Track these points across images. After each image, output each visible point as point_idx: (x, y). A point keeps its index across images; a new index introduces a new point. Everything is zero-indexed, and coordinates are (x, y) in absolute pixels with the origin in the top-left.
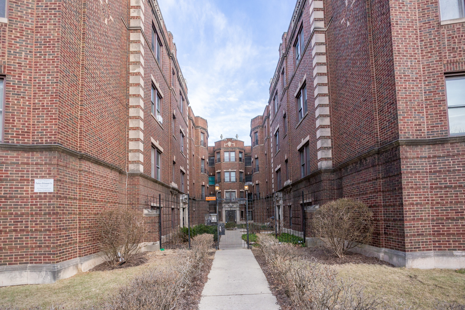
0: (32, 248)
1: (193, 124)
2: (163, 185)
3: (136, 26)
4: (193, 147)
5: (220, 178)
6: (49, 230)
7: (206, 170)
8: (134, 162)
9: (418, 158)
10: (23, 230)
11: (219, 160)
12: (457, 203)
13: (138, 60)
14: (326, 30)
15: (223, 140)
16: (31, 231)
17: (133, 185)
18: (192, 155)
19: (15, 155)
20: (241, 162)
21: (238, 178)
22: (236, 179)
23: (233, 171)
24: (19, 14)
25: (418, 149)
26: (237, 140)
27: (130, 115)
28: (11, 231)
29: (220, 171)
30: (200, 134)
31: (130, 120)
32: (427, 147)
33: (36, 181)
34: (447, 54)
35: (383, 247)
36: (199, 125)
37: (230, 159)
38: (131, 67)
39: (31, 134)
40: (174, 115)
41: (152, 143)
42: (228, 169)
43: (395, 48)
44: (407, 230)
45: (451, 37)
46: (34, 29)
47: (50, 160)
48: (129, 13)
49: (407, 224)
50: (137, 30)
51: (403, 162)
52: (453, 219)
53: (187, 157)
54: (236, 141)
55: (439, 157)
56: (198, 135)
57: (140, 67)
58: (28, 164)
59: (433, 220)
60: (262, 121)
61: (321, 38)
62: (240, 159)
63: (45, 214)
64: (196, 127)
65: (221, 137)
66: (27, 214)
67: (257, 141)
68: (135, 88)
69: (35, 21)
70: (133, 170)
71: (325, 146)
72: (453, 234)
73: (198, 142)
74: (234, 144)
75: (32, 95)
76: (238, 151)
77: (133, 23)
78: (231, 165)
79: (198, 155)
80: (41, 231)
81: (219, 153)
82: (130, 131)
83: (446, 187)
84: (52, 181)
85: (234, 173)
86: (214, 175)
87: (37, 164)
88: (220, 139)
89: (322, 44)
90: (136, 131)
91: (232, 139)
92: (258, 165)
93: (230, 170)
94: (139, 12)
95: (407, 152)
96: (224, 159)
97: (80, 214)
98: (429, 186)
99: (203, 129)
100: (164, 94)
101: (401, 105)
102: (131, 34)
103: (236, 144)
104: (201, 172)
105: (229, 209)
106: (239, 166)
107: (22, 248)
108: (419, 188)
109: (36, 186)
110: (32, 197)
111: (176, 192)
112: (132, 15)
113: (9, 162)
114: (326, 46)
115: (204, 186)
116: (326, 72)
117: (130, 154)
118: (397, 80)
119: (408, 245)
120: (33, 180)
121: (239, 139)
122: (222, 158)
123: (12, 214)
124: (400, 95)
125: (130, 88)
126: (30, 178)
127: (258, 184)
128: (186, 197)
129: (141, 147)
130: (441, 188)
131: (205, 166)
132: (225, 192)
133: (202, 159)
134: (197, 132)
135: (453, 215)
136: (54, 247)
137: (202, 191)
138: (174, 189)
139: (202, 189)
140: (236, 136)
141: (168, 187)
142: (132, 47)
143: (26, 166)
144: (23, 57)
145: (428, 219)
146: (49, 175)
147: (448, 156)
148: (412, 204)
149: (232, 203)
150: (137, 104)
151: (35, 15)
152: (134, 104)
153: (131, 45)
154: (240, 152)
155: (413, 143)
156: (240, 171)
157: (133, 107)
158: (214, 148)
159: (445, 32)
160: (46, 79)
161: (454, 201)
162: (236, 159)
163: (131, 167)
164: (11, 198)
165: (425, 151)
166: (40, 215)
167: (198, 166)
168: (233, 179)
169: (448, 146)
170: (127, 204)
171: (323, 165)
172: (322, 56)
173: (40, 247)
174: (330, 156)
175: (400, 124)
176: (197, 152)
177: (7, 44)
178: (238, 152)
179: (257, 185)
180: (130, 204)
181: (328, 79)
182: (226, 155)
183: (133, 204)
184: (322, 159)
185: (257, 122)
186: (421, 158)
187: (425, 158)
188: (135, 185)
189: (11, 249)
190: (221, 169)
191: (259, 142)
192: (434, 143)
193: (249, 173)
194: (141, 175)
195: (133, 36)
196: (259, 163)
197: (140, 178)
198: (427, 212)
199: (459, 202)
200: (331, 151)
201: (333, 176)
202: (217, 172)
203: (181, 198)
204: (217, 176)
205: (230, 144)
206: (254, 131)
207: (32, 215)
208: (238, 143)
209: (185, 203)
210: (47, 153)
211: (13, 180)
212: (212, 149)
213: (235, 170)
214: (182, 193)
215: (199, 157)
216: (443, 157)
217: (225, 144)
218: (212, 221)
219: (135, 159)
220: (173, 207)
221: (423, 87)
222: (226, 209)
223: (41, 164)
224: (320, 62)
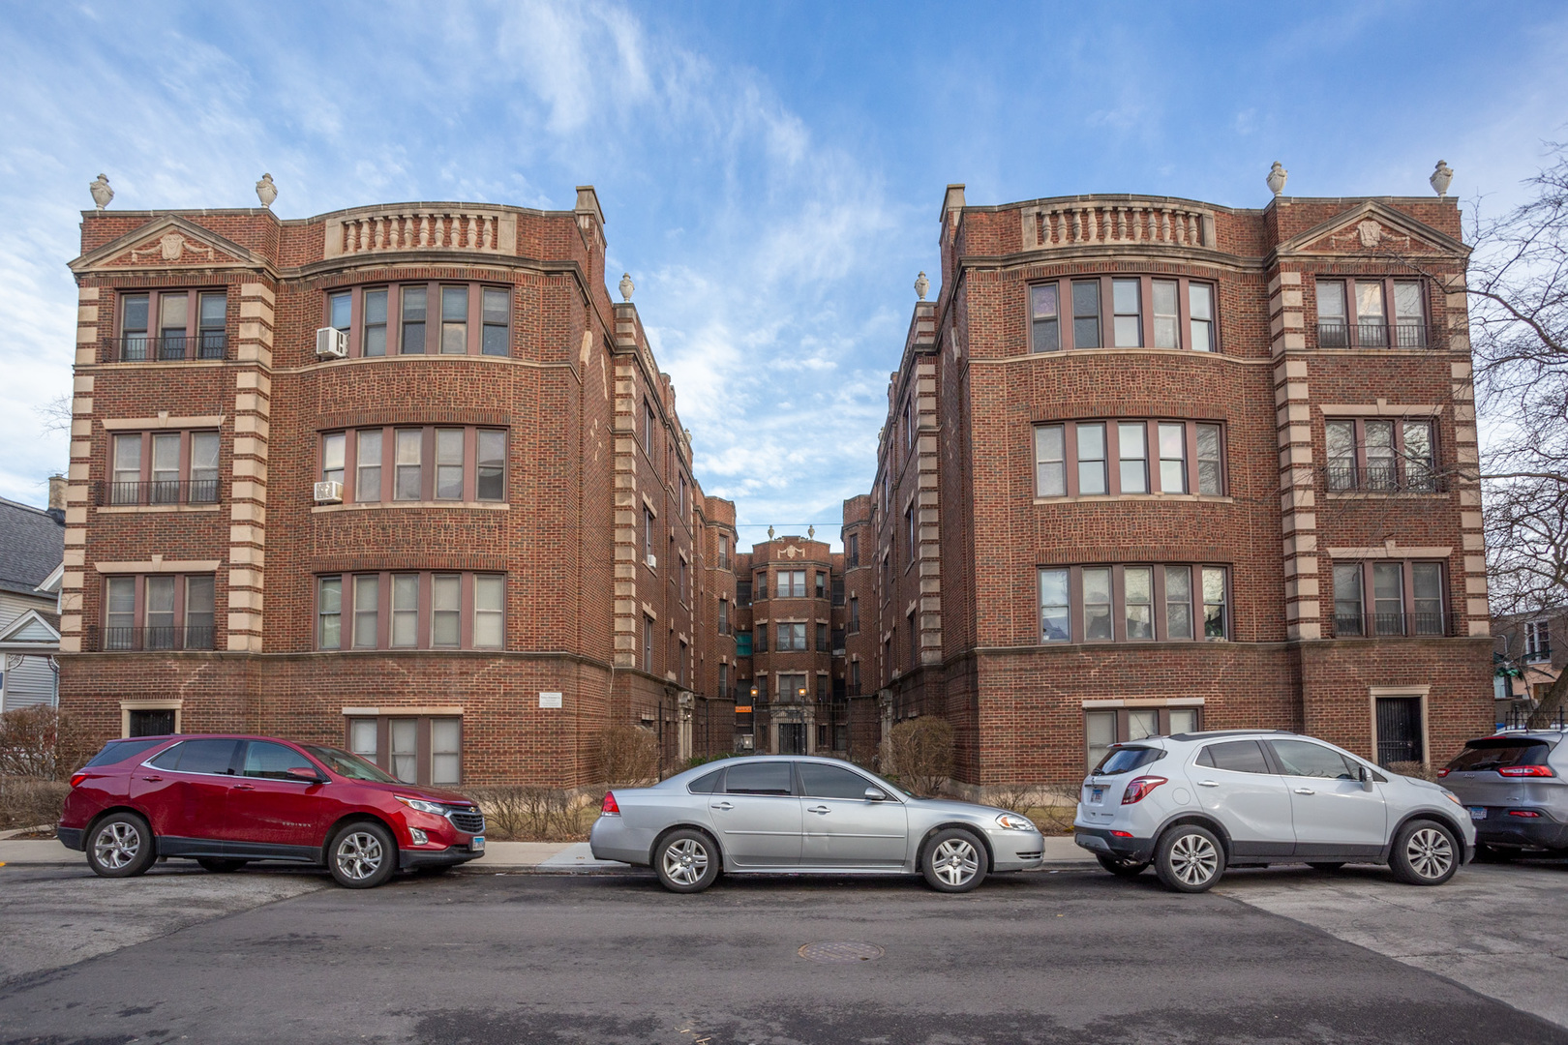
0: (537, 772)
1: (702, 519)
2: (655, 680)
3: (625, 427)
4: (701, 574)
5: (765, 639)
6: (557, 752)
7: (730, 625)
8: (621, 651)
9: (1000, 670)
10: (527, 752)
11: (765, 593)
12: (1043, 727)
13: (628, 486)
14: (938, 430)
15: (775, 542)
16: (536, 752)
17: (621, 688)
18: (699, 594)
19: (519, 665)
20: (820, 599)
21: (812, 641)
22: (807, 643)
23: (799, 621)
24: (520, 496)
25: (1001, 660)
26: (811, 542)
27: (616, 576)
28: (515, 752)
29: (766, 621)
30: (717, 538)
31: (616, 584)
32: (1012, 657)
33: (541, 694)
34: (1040, 542)
35: (970, 783)
36: (717, 518)
37: (791, 591)
38: (617, 497)
39: (534, 640)
40: (671, 537)
41: (644, 612)
42: (787, 617)
43: (978, 532)
44: (983, 761)
45: (1044, 521)
46: (536, 511)
47: (557, 670)
48: (613, 406)
49: (983, 752)
50: (626, 434)
51: (981, 676)
52: (1038, 747)
53: (690, 608)
54: (809, 544)
55: (1026, 670)
56: (713, 542)
57: (631, 497)
58: (532, 674)
59: (1016, 747)
60: (867, 508)
61: (929, 444)
62: (819, 590)
63: (552, 733)
64: (708, 522)
65: (771, 533)
66: (531, 733)
67: (856, 556)
68: (623, 531)
69: (536, 501)
70: (622, 664)
71: (931, 626)
72: (1038, 765)
73: (712, 560)
74: (803, 551)
75: (535, 592)
76: (812, 569)
77: (620, 424)
78: (793, 606)
79: (713, 590)
80: (547, 753)
81: (763, 573)
82: (616, 602)
83: (1032, 708)
84: (560, 694)
85: (804, 626)
86: (751, 631)
87: (542, 675)
88: (767, 539)
89: (930, 454)
90: (626, 602)
91: (797, 538)
92: (857, 617)
93: (792, 620)
94: (629, 404)
95: (986, 663)
96: (776, 591)
97: (578, 733)
98: (1014, 706)
99: (724, 525)
100: (657, 510)
101: (981, 604)
102: (617, 440)
103: (808, 552)
104: (719, 631)
105: (788, 721)
106: (816, 608)
107: (527, 771)
108: (1001, 708)
109: (541, 700)
110: (536, 713)
111: (673, 690)
112: (618, 409)
113: (513, 672)
114: (938, 458)
115: (726, 665)
116: (936, 502)
117: (616, 638)
118: (979, 572)
119: (983, 778)
120: (538, 695)
121: (816, 538)
122: (771, 588)
123: (516, 732)
124: (980, 593)
125: (617, 531)
126: (534, 692)
127: (857, 662)
128: (690, 696)
129: (633, 625)
130: (1027, 708)
131: (728, 616)
132: (777, 677)
133: (722, 600)
134: (710, 535)
135: (1038, 742)
136: (562, 771)
137: (721, 676)
138: (671, 684)
139: (721, 673)
140: (811, 532)
141: (663, 682)
142: (619, 463)
143: (529, 678)
144: (525, 547)
145: (1011, 747)
146: (556, 688)
147: (1036, 669)
148: (991, 727)
149: (798, 704)
150: (627, 558)
151: (536, 495)
152: (623, 558)
153: (617, 460)
154: (819, 573)
155: (994, 654)
156: (818, 621)
157: (621, 562)
158: (750, 557)
159: (1039, 513)
160: (551, 573)
161: (1040, 725)
162: (807, 590)
163: (619, 658)
164: (515, 714)
165: (1011, 663)
166: (547, 734)
167: (713, 616)
168: (800, 641)
169: (1036, 657)
170: (612, 717)
171: (927, 658)
172: (931, 476)
173: (546, 771)
174: (939, 644)
175: (979, 629)
176: (710, 584)
177: (508, 534)
178: (813, 574)
179: (853, 663)
180: (616, 717)
181: (940, 516)
182: (783, 579)
183: (621, 717)
184: (927, 648)
185: (857, 509)
186: (1005, 671)
187: (1010, 670)
188: (625, 687)
189: (515, 772)
190: (768, 617)
191: (860, 559)
192: (1020, 653)
193: (842, 626)
194: (634, 672)
195: (620, 446)
196: (860, 609)
197: (632, 675)
198: (1009, 738)
199: (1045, 726)
200: (940, 635)
201: (942, 676)
202: (757, 623)
203: (680, 700)
204: (757, 635)
205: (791, 551)
206: (848, 533)
207: (537, 734)
208: (813, 550)
209: (687, 711)
210: (554, 662)
211: (517, 693)
212: (745, 562)
213: (806, 620)
214: (681, 689)
215: (715, 597)
216: (1031, 670)
217: (779, 552)
218: (745, 747)
219: (625, 647)
220: (668, 719)
221: (1011, 581)
222: (782, 721)
223: (547, 675)
224: (927, 485)
